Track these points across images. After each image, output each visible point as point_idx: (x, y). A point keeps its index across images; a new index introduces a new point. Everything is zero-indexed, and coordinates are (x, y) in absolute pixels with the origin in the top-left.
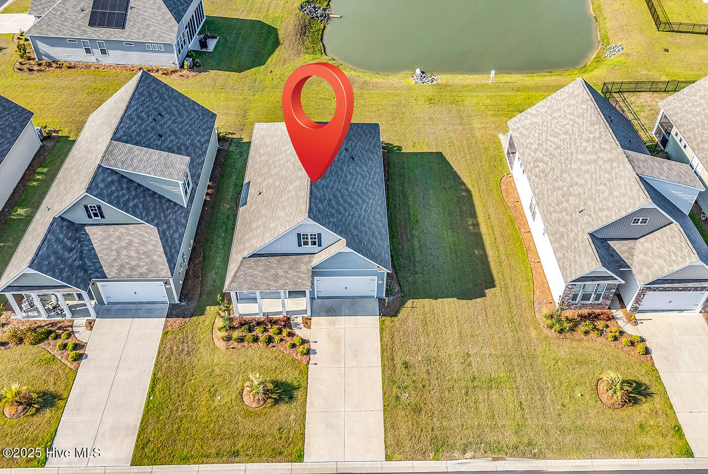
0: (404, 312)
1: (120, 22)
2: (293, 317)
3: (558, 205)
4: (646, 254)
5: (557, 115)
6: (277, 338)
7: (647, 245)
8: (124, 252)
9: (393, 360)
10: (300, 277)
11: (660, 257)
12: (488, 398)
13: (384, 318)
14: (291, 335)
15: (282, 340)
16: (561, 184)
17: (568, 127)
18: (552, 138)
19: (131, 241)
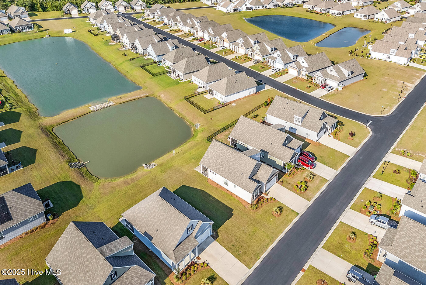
0: (219, 234)
1: (9, 218)
2: (194, 260)
3: (234, 176)
4: (261, 175)
5: (215, 153)
6: (196, 269)
7: (260, 173)
8: (133, 281)
9: (229, 247)
10: (194, 243)
11: (265, 174)
12: (257, 236)
13: (217, 239)
14: (198, 265)
15: (197, 268)
16: (231, 171)
17: (221, 155)
18: (218, 160)
19: (132, 276)
